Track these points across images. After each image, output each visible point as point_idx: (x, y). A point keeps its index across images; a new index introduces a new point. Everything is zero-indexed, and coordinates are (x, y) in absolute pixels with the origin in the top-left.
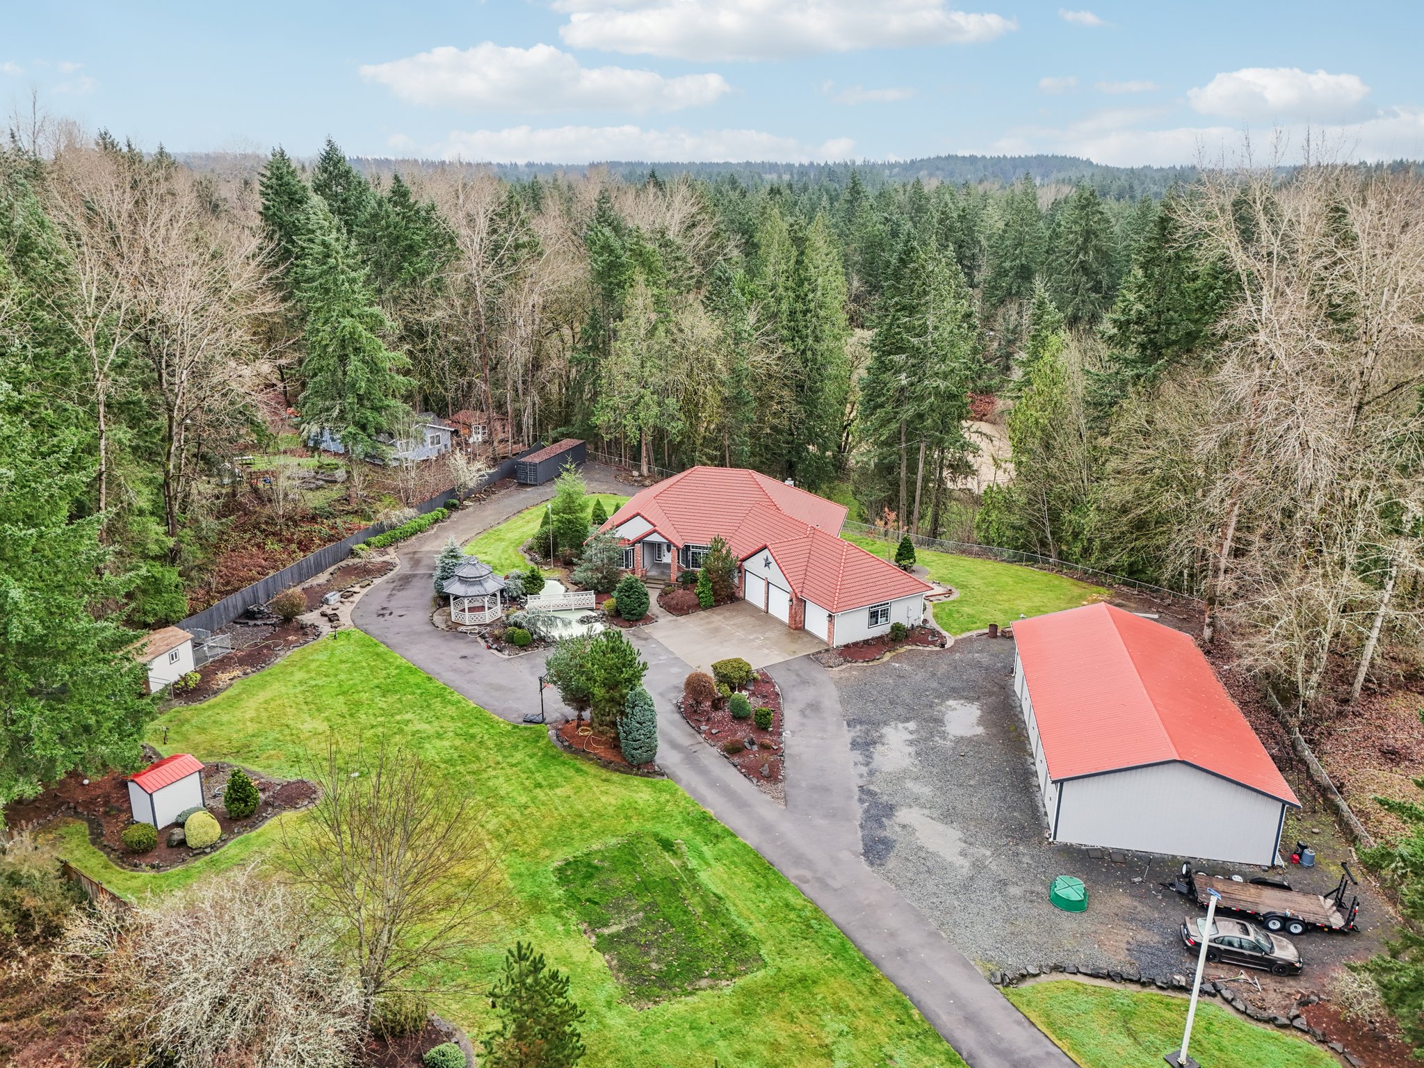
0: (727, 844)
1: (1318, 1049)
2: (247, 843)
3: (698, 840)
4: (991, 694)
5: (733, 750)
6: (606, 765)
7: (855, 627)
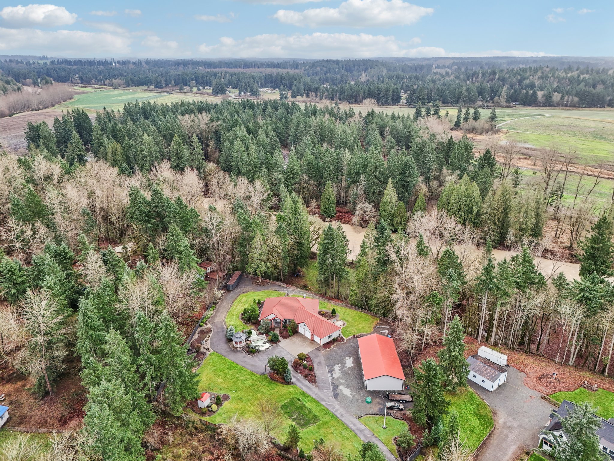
0: (309, 398)
1: (405, 422)
2: (222, 409)
3: (304, 398)
4: (354, 354)
5: (306, 376)
6: (282, 383)
7: (326, 340)
